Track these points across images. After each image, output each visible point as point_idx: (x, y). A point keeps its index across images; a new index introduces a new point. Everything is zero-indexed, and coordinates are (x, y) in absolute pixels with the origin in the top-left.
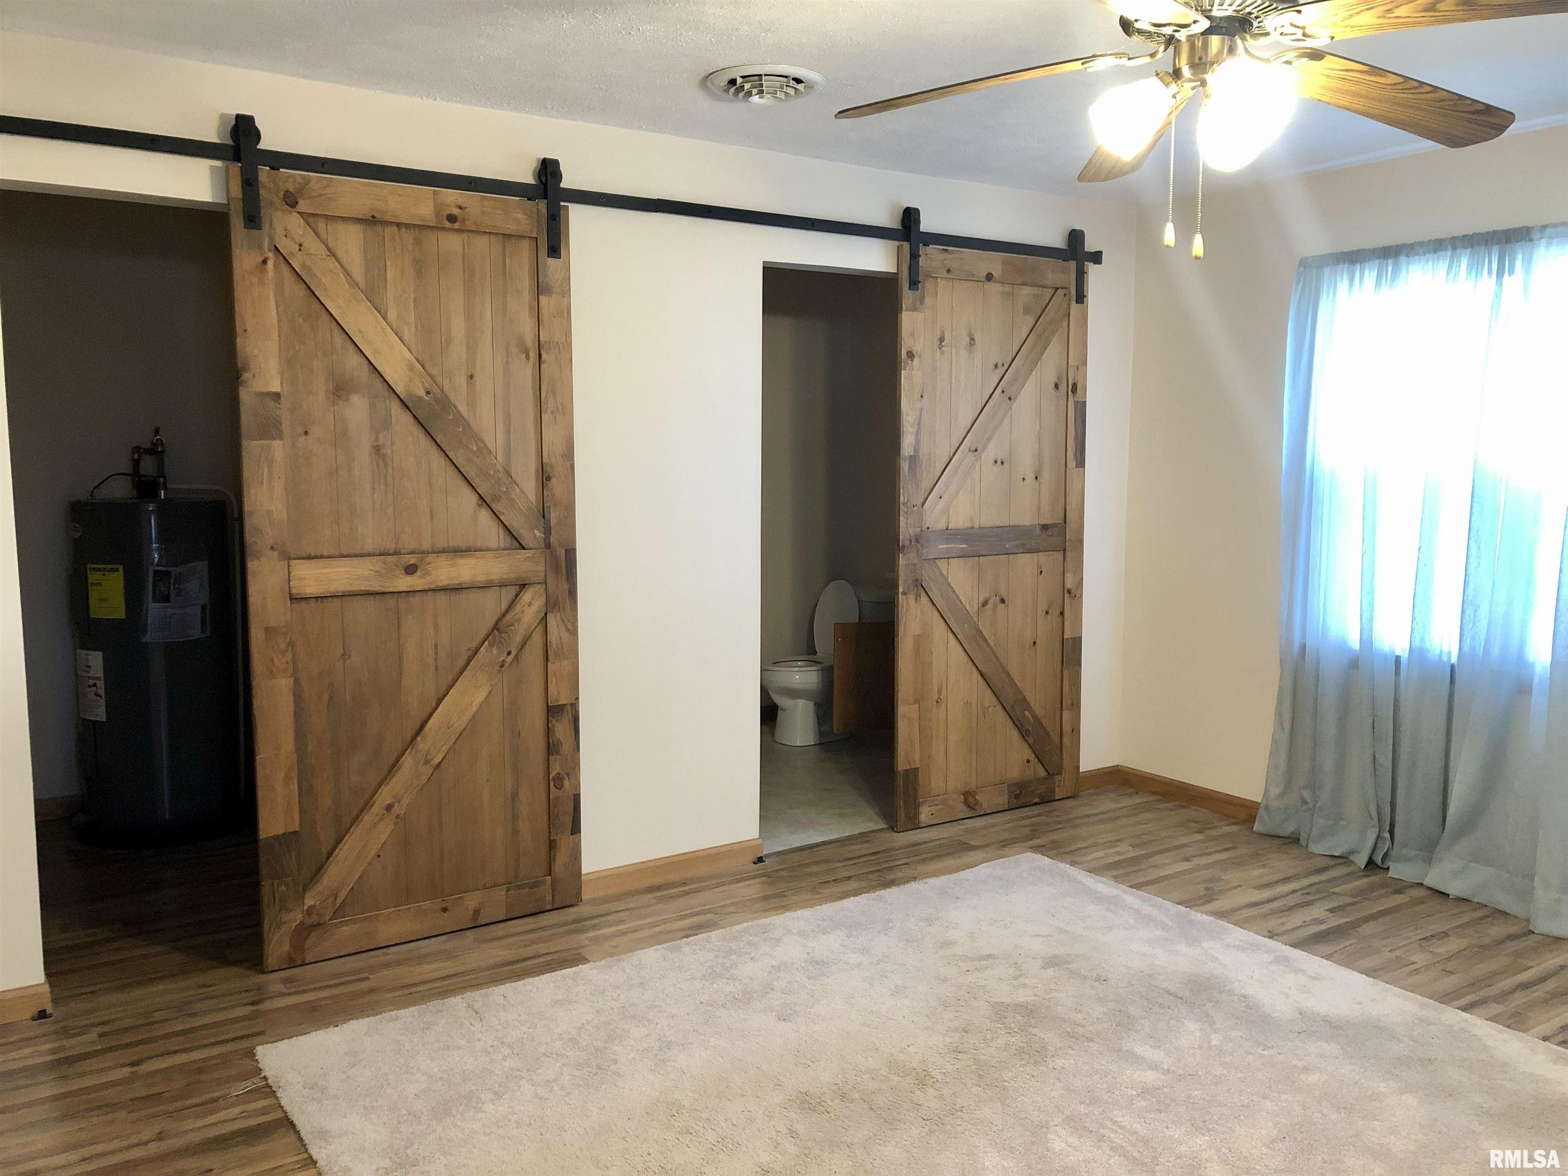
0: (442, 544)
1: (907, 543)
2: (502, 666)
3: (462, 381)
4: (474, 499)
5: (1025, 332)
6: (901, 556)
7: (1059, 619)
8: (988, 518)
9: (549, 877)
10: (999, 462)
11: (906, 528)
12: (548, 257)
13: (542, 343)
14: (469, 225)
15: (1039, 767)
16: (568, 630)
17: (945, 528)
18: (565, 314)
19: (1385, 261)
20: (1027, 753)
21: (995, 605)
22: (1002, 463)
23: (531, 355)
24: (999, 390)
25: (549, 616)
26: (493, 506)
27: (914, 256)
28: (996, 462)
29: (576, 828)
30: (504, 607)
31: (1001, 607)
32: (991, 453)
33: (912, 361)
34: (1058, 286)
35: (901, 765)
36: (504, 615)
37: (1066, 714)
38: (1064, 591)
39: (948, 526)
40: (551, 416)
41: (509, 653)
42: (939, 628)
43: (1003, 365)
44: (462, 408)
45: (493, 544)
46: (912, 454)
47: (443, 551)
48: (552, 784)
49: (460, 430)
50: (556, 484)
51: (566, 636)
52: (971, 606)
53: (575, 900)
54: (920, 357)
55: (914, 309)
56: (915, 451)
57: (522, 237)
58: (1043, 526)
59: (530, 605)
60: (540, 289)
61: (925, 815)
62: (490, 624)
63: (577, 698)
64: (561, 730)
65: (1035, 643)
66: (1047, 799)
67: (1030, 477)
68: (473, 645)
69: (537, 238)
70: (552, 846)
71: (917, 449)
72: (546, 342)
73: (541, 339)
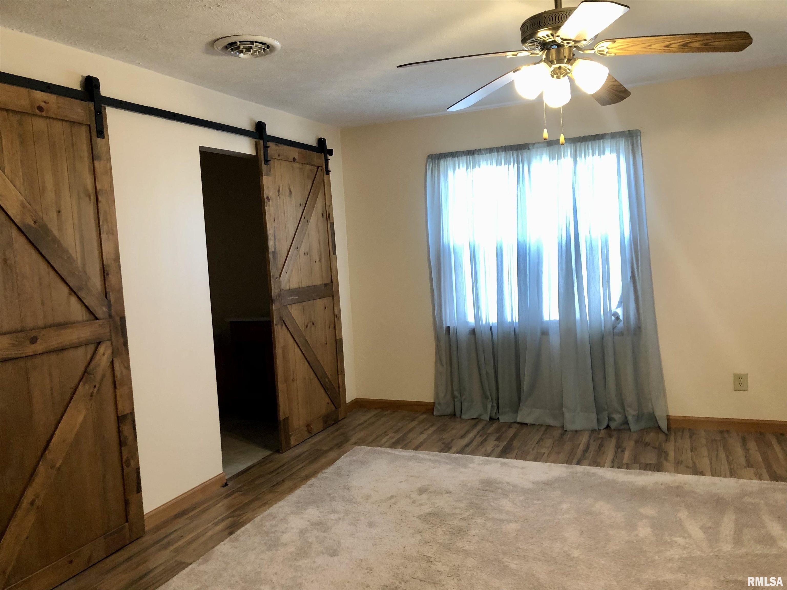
0: (50, 321)
1: (275, 298)
2: (91, 396)
3: (53, 214)
4: (66, 290)
5: (309, 187)
6: (273, 305)
7: (334, 331)
8: (305, 283)
9: (127, 524)
10: (306, 253)
11: (275, 291)
12: (98, 137)
13: (98, 190)
14: (51, 114)
15: (332, 406)
16: (125, 368)
17: (289, 289)
18: (109, 172)
19: (469, 157)
20: (327, 400)
21: (311, 327)
22: (307, 254)
23: (92, 198)
24: (303, 217)
25: (115, 360)
26: (79, 294)
27: (266, 147)
28: (305, 254)
29: (139, 490)
30: (89, 356)
31: (313, 327)
32: (303, 249)
33: (269, 202)
34: (319, 166)
35: (282, 417)
36: (89, 363)
37: (340, 376)
38: (334, 317)
39: (290, 288)
40: (106, 236)
41: (95, 387)
42: (291, 341)
43: (303, 204)
44: (55, 232)
45: (80, 319)
46: (273, 251)
47: (52, 326)
48: (124, 465)
49: (56, 246)
50: (112, 278)
51: (124, 371)
52: (302, 328)
53: (141, 533)
54: (272, 200)
55: (267, 175)
56: (274, 249)
57: (80, 124)
58: (325, 284)
59: (104, 354)
60: (93, 157)
61: (293, 442)
62: (82, 369)
63: (133, 409)
64: (126, 429)
65: (326, 343)
66: (336, 421)
67: (318, 260)
68: (73, 385)
69: (89, 125)
70: (126, 503)
71: (275, 248)
72: (100, 190)
73: (97, 187)
